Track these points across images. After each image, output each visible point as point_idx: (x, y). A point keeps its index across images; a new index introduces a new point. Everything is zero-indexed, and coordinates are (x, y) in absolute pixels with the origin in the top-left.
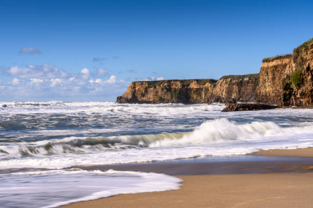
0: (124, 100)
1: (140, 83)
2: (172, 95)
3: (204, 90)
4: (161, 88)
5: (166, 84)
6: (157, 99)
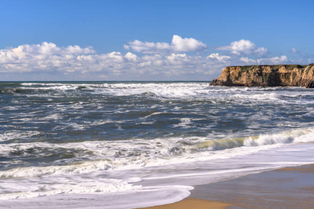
0: (219, 83)
1: (234, 68)
2: (263, 79)
3: (292, 74)
4: (252, 73)
5: (257, 69)
6: (250, 82)
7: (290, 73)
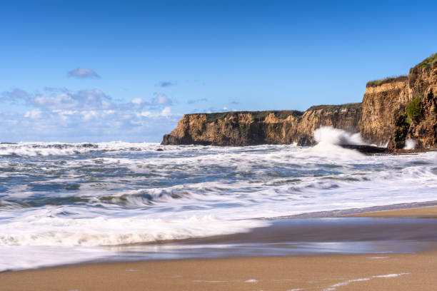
0: (173, 140)
1: (195, 117)
2: (240, 134)
3: (285, 126)
4: (224, 123)
5: (232, 118)
6: (219, 138)
7: (282, 124)
